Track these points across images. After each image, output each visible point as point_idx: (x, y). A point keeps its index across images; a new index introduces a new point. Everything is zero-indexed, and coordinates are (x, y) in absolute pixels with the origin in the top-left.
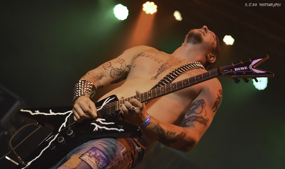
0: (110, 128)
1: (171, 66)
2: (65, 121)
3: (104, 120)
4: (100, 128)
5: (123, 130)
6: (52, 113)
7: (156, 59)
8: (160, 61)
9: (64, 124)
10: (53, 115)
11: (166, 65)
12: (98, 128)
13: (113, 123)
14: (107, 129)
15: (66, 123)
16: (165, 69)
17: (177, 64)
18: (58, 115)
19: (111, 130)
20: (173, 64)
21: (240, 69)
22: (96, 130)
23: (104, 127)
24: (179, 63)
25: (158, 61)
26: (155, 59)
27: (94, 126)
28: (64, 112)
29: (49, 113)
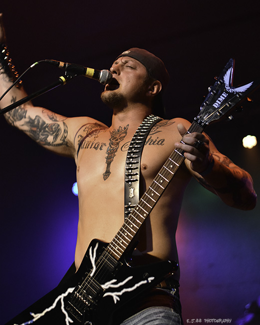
0: (133, 285)
1: (118, 144)
2: (65, 315)
3: (114, 281)
4: (120, 294)
5: (152, 278)
6: (37, 316)
7: (96, 146)
8: (102, 146)
9: (68, 320)
10: (41, 317)
11: (111, 147)
12: (118, 296)
13: (131, 278)
14: (130, 290)
15: (69, 316)
16: (113, 152)
17: (124, 137)
18: (47, 312)
19: (138, 287)
20: (119, 140)
21: (219, 101)
22: (117, 300)
23: (124, 290)
24: (125, 134)
25: (99, 147)
26: (94, 147)
27: (111, 297)
28: (52, 305)
29: (33, 318)
